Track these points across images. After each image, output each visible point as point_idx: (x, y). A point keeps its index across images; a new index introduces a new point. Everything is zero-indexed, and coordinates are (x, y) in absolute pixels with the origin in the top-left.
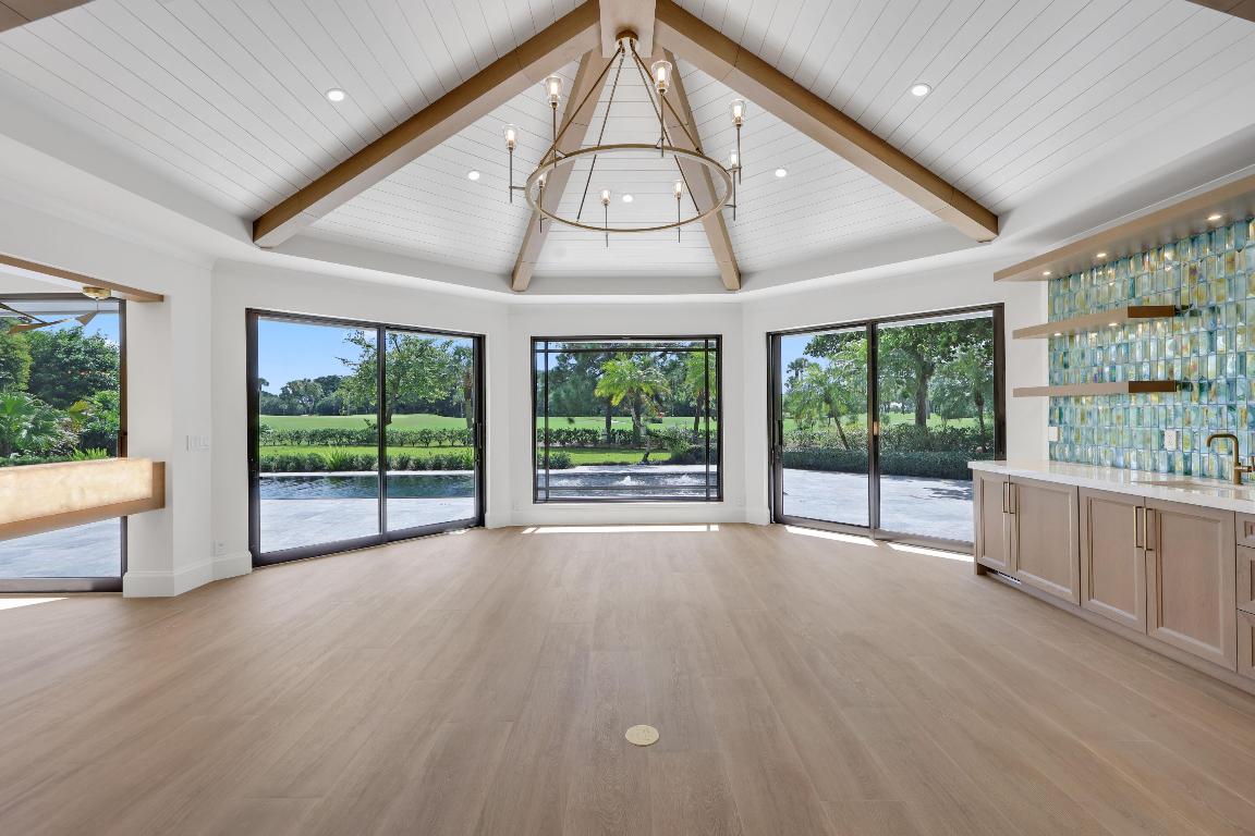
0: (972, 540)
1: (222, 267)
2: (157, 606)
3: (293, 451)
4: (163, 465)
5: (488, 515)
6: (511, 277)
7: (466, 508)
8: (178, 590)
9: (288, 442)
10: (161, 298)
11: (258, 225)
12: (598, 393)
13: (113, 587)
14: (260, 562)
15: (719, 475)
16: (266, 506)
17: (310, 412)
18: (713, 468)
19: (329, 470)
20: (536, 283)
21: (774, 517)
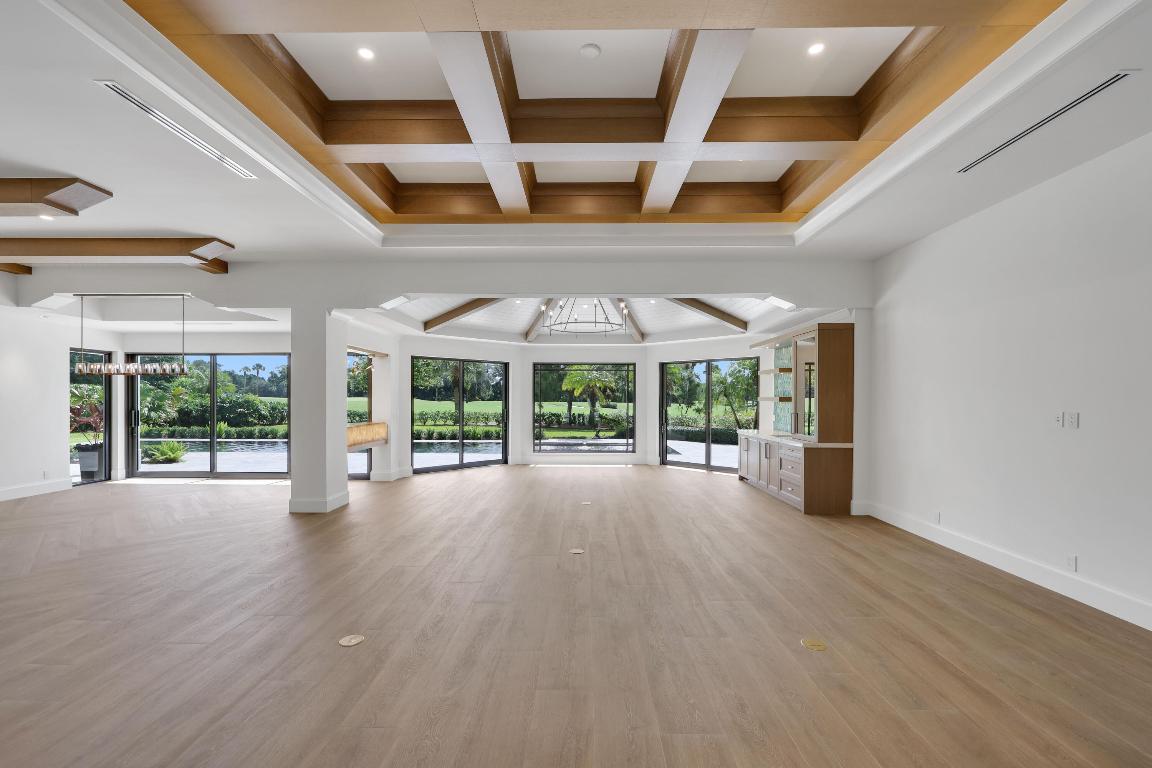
5: (510, 458)
6: (526, 335)
7: (499, 456)
8: (392, 480)
10: (387, 355)
11: (427, 325)
12: (564, 388)
13: (366, 478)
14: (413, 472)
15: (634, 444)
18: (631, 441)
20: (540, 338)
21: (664, 462)
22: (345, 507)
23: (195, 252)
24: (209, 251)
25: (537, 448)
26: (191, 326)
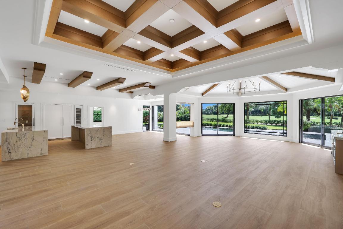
0: (331, 147)
1: (199, 99)
2: (193, 137)
3: (208, 122)
4: (193, 122)
5: (235, 134)
7: (232, 133)
8: (195, 136)
9: (206, 121)
10: (194, 103)
11: (203, 94)
13: (189, 135)
14: (203, 135)
15: (287, 133)
16: (203, 130)
17: (211, 114)
18: (285, 132)
19: (213, 126)
20: (242, 94)
21: (301, 141)
22: (175, 141)
23: (145, 85)
24: (148, 85)
25: (246, 132)
26: (152, 100)
